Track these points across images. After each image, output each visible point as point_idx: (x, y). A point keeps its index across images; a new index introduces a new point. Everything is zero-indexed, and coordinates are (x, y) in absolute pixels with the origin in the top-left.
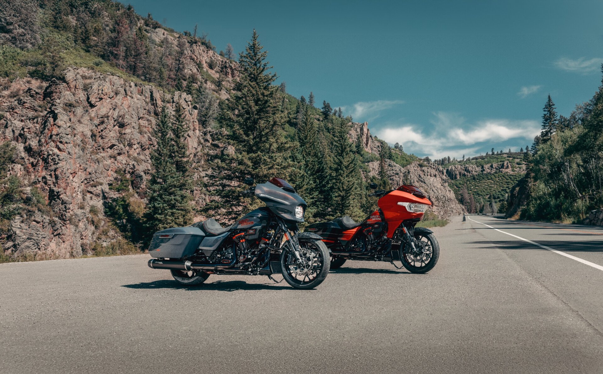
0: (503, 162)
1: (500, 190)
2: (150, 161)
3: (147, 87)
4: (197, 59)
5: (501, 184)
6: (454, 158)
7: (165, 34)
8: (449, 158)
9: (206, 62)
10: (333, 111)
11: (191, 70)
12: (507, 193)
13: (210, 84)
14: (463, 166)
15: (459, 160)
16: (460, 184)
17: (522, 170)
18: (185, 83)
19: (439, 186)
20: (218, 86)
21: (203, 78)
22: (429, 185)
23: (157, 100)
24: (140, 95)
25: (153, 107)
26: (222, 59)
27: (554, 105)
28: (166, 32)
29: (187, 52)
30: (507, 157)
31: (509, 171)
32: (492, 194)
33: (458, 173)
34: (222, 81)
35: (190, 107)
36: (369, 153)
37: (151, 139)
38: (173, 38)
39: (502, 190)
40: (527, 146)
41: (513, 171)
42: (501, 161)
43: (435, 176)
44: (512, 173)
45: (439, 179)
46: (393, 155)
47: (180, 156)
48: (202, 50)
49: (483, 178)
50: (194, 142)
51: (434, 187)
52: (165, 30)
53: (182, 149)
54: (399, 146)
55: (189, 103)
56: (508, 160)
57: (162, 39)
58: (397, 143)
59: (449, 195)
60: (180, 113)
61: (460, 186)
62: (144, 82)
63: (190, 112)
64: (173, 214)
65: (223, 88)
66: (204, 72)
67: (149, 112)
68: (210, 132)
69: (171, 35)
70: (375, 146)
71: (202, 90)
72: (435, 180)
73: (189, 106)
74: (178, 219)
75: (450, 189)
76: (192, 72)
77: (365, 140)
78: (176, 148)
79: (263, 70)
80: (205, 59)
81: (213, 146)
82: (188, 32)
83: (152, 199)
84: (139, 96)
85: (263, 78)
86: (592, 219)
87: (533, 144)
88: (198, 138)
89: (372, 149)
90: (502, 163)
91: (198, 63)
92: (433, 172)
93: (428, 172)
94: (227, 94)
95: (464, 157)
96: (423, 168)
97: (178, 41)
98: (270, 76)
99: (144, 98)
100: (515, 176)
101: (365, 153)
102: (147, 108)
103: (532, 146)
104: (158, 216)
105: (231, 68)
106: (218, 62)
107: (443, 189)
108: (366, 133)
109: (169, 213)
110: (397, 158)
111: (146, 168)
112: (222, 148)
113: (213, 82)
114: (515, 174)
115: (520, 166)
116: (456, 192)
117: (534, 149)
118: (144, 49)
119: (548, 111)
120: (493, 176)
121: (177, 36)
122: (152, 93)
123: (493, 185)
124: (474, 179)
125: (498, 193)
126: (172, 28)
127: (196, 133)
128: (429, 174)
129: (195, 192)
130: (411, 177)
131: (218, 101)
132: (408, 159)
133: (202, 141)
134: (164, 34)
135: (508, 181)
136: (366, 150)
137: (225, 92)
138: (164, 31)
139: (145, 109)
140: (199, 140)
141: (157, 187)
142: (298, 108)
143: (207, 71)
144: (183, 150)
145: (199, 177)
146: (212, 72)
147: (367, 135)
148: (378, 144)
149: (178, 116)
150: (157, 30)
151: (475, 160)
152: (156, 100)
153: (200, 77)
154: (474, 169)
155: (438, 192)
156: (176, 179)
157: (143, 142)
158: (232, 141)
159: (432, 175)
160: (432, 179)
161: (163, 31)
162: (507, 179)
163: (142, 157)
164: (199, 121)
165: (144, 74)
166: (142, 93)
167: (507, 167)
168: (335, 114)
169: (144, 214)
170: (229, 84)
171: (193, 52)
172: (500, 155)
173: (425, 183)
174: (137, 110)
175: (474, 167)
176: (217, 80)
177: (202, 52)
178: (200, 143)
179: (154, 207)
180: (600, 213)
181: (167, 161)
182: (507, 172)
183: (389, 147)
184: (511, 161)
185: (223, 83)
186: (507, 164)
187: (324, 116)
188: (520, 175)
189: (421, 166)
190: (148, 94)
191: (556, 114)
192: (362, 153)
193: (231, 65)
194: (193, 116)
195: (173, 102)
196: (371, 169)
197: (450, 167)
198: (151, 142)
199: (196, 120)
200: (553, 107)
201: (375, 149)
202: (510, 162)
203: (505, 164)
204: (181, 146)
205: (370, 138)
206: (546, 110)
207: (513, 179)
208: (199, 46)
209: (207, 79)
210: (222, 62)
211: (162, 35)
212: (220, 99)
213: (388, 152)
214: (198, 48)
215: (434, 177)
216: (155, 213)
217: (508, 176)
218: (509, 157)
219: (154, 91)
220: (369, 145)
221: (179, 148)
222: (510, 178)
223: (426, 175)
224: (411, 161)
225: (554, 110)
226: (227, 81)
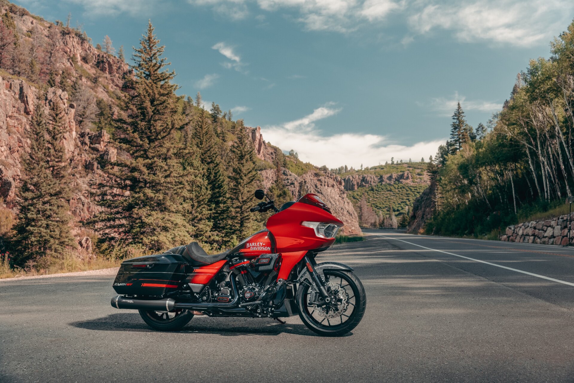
0: (403, 172)
1: (399, 202)
2: (19, 166)
3: (16, 82)
4: (70, 52)
5: (401, 196)
6: (352, 168)
7: (34, 22)
8: (346, 167)
9: (80, 56)
10: (222, 114)
11: (63, 64)
12: (407, 205)
13: (85, 80)
14: (361, 176)
15: (356, 169)
16: (357, 195)
17: (423, 181)
18: (58, 79)
19: (337, 197)
20: (94, 83)
21: (77, 74)
22: (326, 196)
23: (28, 96)
24: (9, 91)
25: (23, 104)
26: (98, 53)
27: (463, 113)
28: (35, 21)
29: (60, 45)
30: (408, 167)
31: (409, 181)
32: (391, 207)
33: (355, 183)
34: (99, 77)
35: (66, 105)
36: (262, 161)
37: (20, 140)
38: (42, 28)
39: (402, 202)
40: (431, 156)
41: (414, 182)
42: (401, 171)
43: (333, 186)
44: (412, 184)
45: (336, 189)
46: (288, 163)
47: (56, 160)
48: (76, 42)
49: (383, 189)
50: (71, 146)
51: (332, 198)
52: (33, 17)
53: (59, 152)
54: (294, 154)
55: (65, 101)
56: (408, 170)
57: (30, 28)
58: (292, 150)
59: (347, 207)
60: (58, 112)
61: (358, 197)
62: (13, 76)
63: (66, 111)
64: (48, 226)
65: (100, 85)
66: (79, 67)
67: (19, 110)
68: (88, 134)
69: (41, 24)
70: (268, 153)
71: (77, 87)
72: (333, 191)
73: (64, 104)
74: (54, 231)
75: (349, 201)
76: (65, 66)
77: (257, 146)
78: (52, 151)
79: (159, 68)
80: (79, 53)
81: (92, 150)
82: (60, 21)
83: (24, 210)
84: (7, 92)
85: (160, 76)
86: (511, 235)
87: (437, 154)
88: (74, 140)
89: (264, 156)
90: (401, 173)
91: (72, 56)
92: (331, 182)
93: (325, 182)
94: (104, 92)
95: (362, 166)
96: (320, 178)
97: (48, 31)
98: (168, 74)
99: (13, 94)
100: (416, 187)
101: (258, 160)
102: (17, 106)
103: (436, 156)
104: (31, 228)
105: (109, 63)
106: (94, 56)
107: (341, 200)
108: (259, 138)
109: (43, 225)
110: (292, 166)
111: (16, 174)
112: (102, 152)
113: (88, 78)
114: (415, 186)
115: (421, 177)
116: (355, 204)
117: (437, 159)
118: (13, 39)
119: (458, 119)
120: (392, 188)
121: (48, 25)
122: (21, 89)
123: (392, 197)
124: (372, 190)
125: (398, 205)
126: (42, 17)
127: (72, 135)
128: (326, 184)
129: (71, 201)
130: (307, 187)
131: (95, 100)
132: (304, 167)
133: (79, 144)
134: (32, 23)
135: (408, 193)
136: (259, 156)
137: (102, 90)
138: (33, 19)
139: (14, 107)
140: (76, 142)
141: (29, 195)
142: (184, 110)
143: (82, 66)
144: (60, 154)
145: (75, 184)
146: (87, 67)
147: (260, 140)
148: (270, 150)
149: (55, 115)
150: (25, 17)
151: (373, 170)
152: (26, 97)
153: (74, 73)
154: (373, 180)
155: (336, 204)
156: (52, 186)
157: (11, 144)
158: (125, 145)
159: (330, 185)
160: (329, 189)
161: (31, 19)
162: (407, 191)
163: (10, 161)
164: (76, 120)
165: (13, 67)
166: (10, 88)
167: (408, 178)
168: (224, 116)
169: (13, 225)
170: (106, 81)
171: (65, 44)
172: (400, 164)
173: (322, 193)
174: (5, 107)
175: (372, 177)
176: (94, 76)
177: (77, 45)
178: (76, 146)
179: (26, 218)
180: (519, 228)
181: (42, 166)
182: (407, 183)
183: (283, 154)
184: (411, 171)
185: (100, 80)
186: (408, 174)
187: (213, 119)
188: (421, 187)
189: (316, 175)
190: (17, 91)
191: (465, 122)
192: (254, 160)
193: (109, 60)
194: (69, 116)
195: (46, 99)
196: (264, 178)
197: (347, 177)
198: (21, 144)
199: (73, 120)
200: (462, 114)
201: (268, 156)
202: (410, 173)
203: (406, 174)
204: (58, 149)
205: (263, 144)
206: (455, 118)
207: (414, 191)
208: (73, 37)
209: (82, 74)
210: (99, 56)
211: (30, 24)
212: (97, 97)
213: (282, 160)
214: (71, 39)
215: (332, 188)
216: (28, 224)
217: (408, 187)
218: (410, 167)
219: (25, 85)
220: (261, 152)
221: (56, 151)
222: (410, 189)
223: (323, 185)
224: (307, 170)
225: (464, 118)
226: (104, 77)
